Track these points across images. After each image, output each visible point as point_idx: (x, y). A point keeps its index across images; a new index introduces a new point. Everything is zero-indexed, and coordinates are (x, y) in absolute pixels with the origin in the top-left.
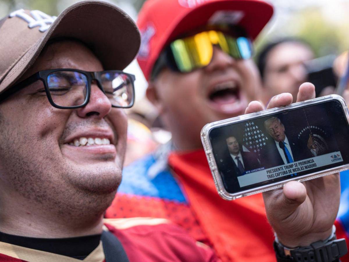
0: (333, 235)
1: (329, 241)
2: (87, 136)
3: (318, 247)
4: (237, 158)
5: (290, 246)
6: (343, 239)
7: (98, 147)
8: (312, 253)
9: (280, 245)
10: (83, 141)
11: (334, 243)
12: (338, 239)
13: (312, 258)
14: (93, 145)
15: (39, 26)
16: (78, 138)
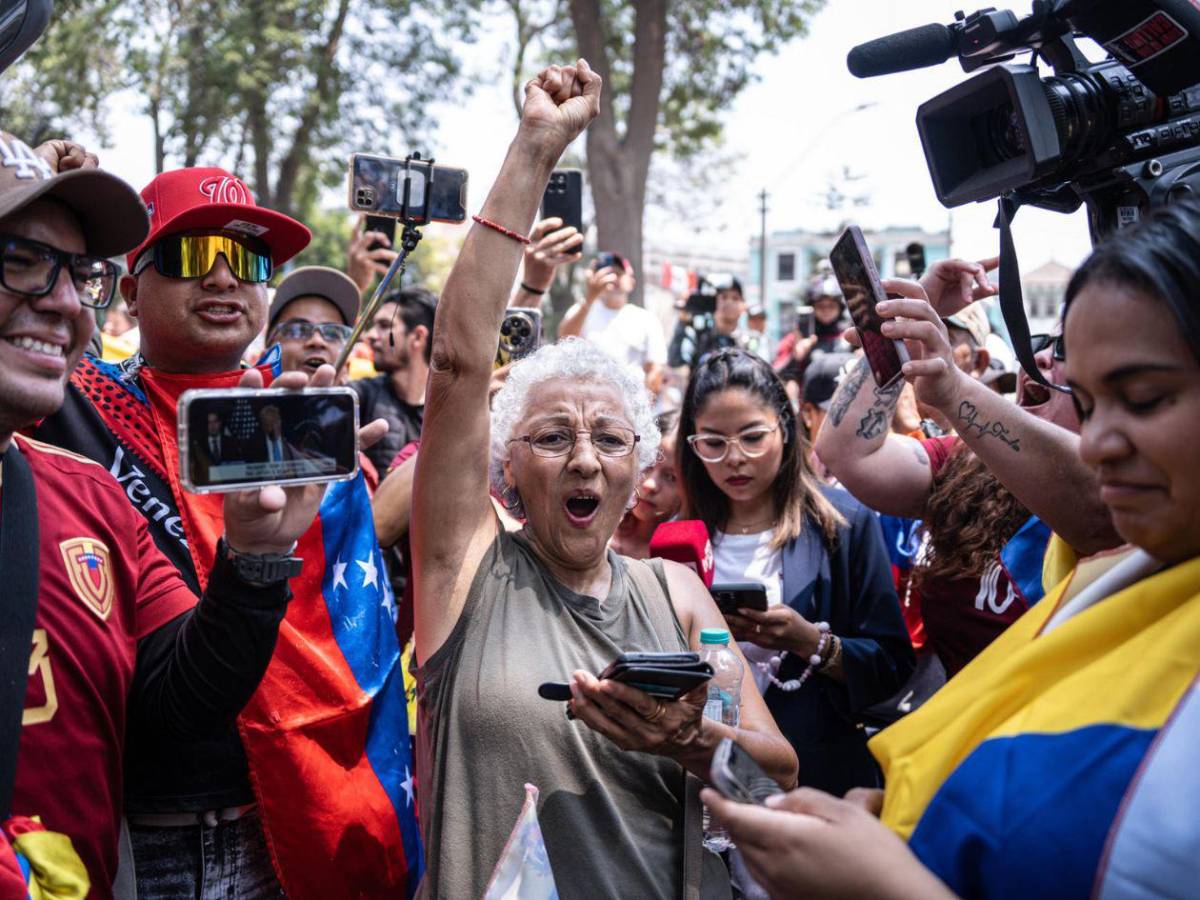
0: (291, 551)
1: (285, 557)
2: (36, 337)
3: (269, 560)
4: (215, 442)
5: (237, 549)
6: (301, 559)
7: (45, 357)
8: (260, 565)
9: (225, 545)
10: (28, 342)
11: (290, 561)
12: (296, 557)
13: (258, 570)
14: (38, 352)
15: (17, 167)
16: (22, 336)
